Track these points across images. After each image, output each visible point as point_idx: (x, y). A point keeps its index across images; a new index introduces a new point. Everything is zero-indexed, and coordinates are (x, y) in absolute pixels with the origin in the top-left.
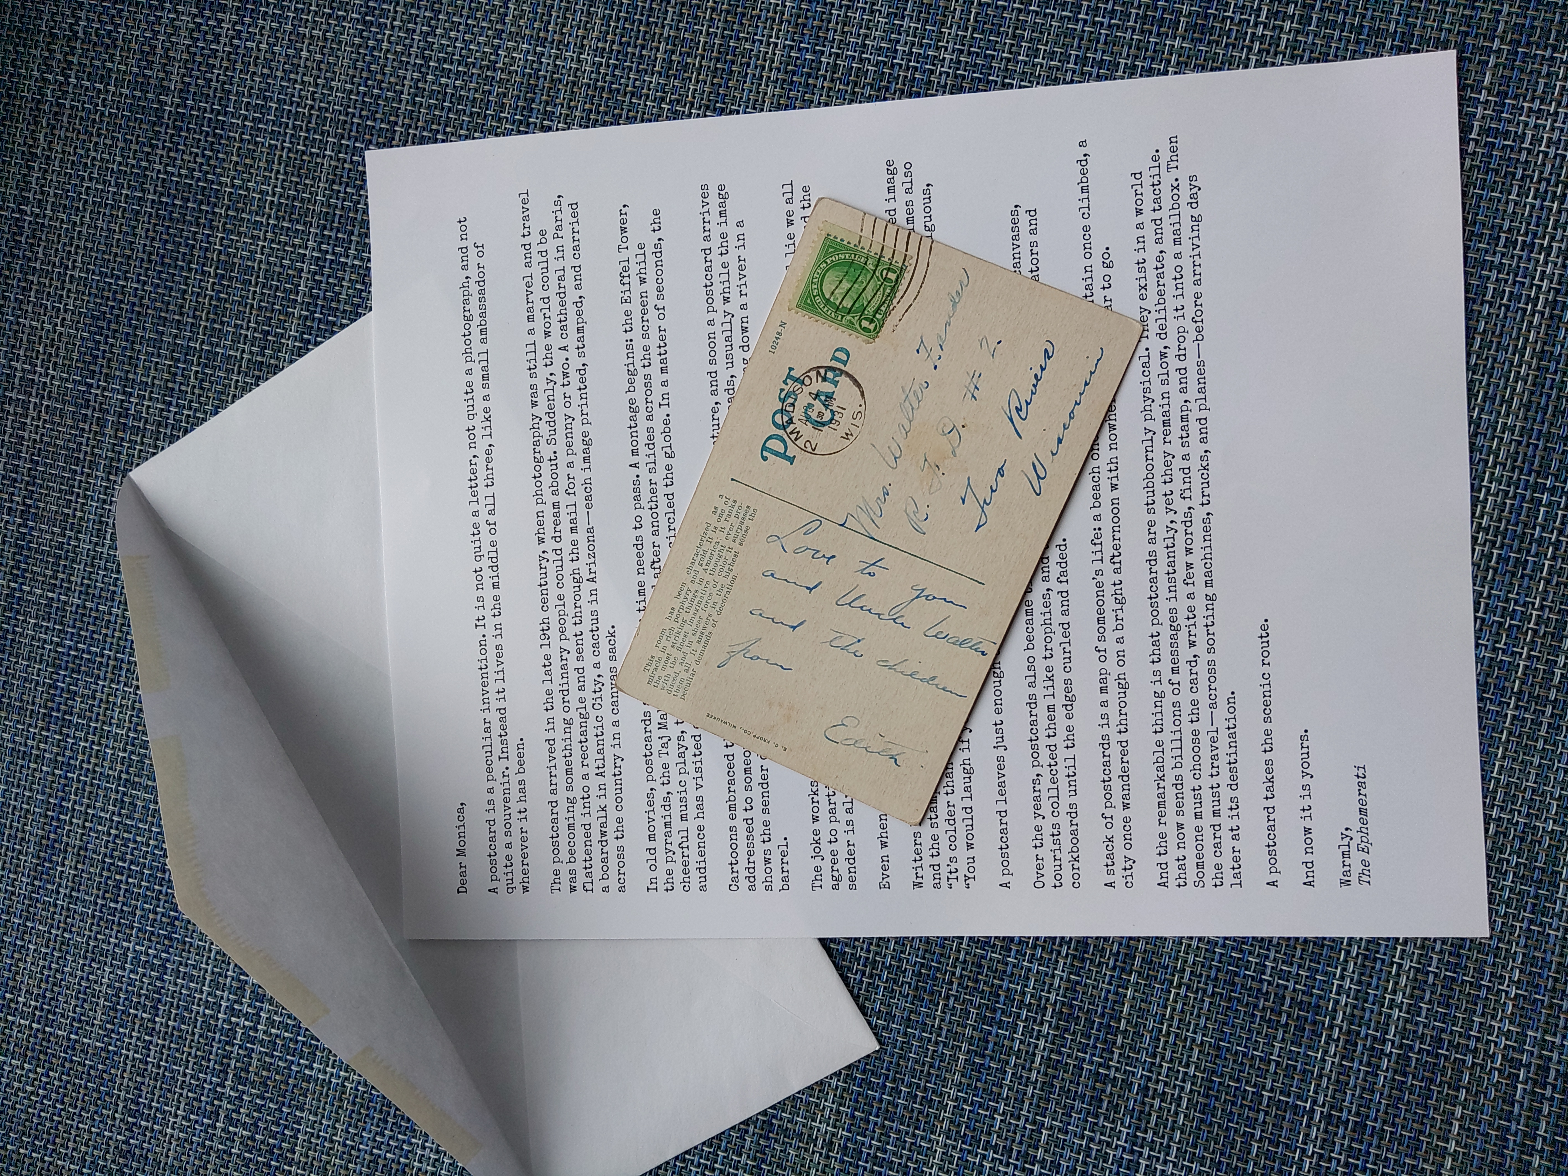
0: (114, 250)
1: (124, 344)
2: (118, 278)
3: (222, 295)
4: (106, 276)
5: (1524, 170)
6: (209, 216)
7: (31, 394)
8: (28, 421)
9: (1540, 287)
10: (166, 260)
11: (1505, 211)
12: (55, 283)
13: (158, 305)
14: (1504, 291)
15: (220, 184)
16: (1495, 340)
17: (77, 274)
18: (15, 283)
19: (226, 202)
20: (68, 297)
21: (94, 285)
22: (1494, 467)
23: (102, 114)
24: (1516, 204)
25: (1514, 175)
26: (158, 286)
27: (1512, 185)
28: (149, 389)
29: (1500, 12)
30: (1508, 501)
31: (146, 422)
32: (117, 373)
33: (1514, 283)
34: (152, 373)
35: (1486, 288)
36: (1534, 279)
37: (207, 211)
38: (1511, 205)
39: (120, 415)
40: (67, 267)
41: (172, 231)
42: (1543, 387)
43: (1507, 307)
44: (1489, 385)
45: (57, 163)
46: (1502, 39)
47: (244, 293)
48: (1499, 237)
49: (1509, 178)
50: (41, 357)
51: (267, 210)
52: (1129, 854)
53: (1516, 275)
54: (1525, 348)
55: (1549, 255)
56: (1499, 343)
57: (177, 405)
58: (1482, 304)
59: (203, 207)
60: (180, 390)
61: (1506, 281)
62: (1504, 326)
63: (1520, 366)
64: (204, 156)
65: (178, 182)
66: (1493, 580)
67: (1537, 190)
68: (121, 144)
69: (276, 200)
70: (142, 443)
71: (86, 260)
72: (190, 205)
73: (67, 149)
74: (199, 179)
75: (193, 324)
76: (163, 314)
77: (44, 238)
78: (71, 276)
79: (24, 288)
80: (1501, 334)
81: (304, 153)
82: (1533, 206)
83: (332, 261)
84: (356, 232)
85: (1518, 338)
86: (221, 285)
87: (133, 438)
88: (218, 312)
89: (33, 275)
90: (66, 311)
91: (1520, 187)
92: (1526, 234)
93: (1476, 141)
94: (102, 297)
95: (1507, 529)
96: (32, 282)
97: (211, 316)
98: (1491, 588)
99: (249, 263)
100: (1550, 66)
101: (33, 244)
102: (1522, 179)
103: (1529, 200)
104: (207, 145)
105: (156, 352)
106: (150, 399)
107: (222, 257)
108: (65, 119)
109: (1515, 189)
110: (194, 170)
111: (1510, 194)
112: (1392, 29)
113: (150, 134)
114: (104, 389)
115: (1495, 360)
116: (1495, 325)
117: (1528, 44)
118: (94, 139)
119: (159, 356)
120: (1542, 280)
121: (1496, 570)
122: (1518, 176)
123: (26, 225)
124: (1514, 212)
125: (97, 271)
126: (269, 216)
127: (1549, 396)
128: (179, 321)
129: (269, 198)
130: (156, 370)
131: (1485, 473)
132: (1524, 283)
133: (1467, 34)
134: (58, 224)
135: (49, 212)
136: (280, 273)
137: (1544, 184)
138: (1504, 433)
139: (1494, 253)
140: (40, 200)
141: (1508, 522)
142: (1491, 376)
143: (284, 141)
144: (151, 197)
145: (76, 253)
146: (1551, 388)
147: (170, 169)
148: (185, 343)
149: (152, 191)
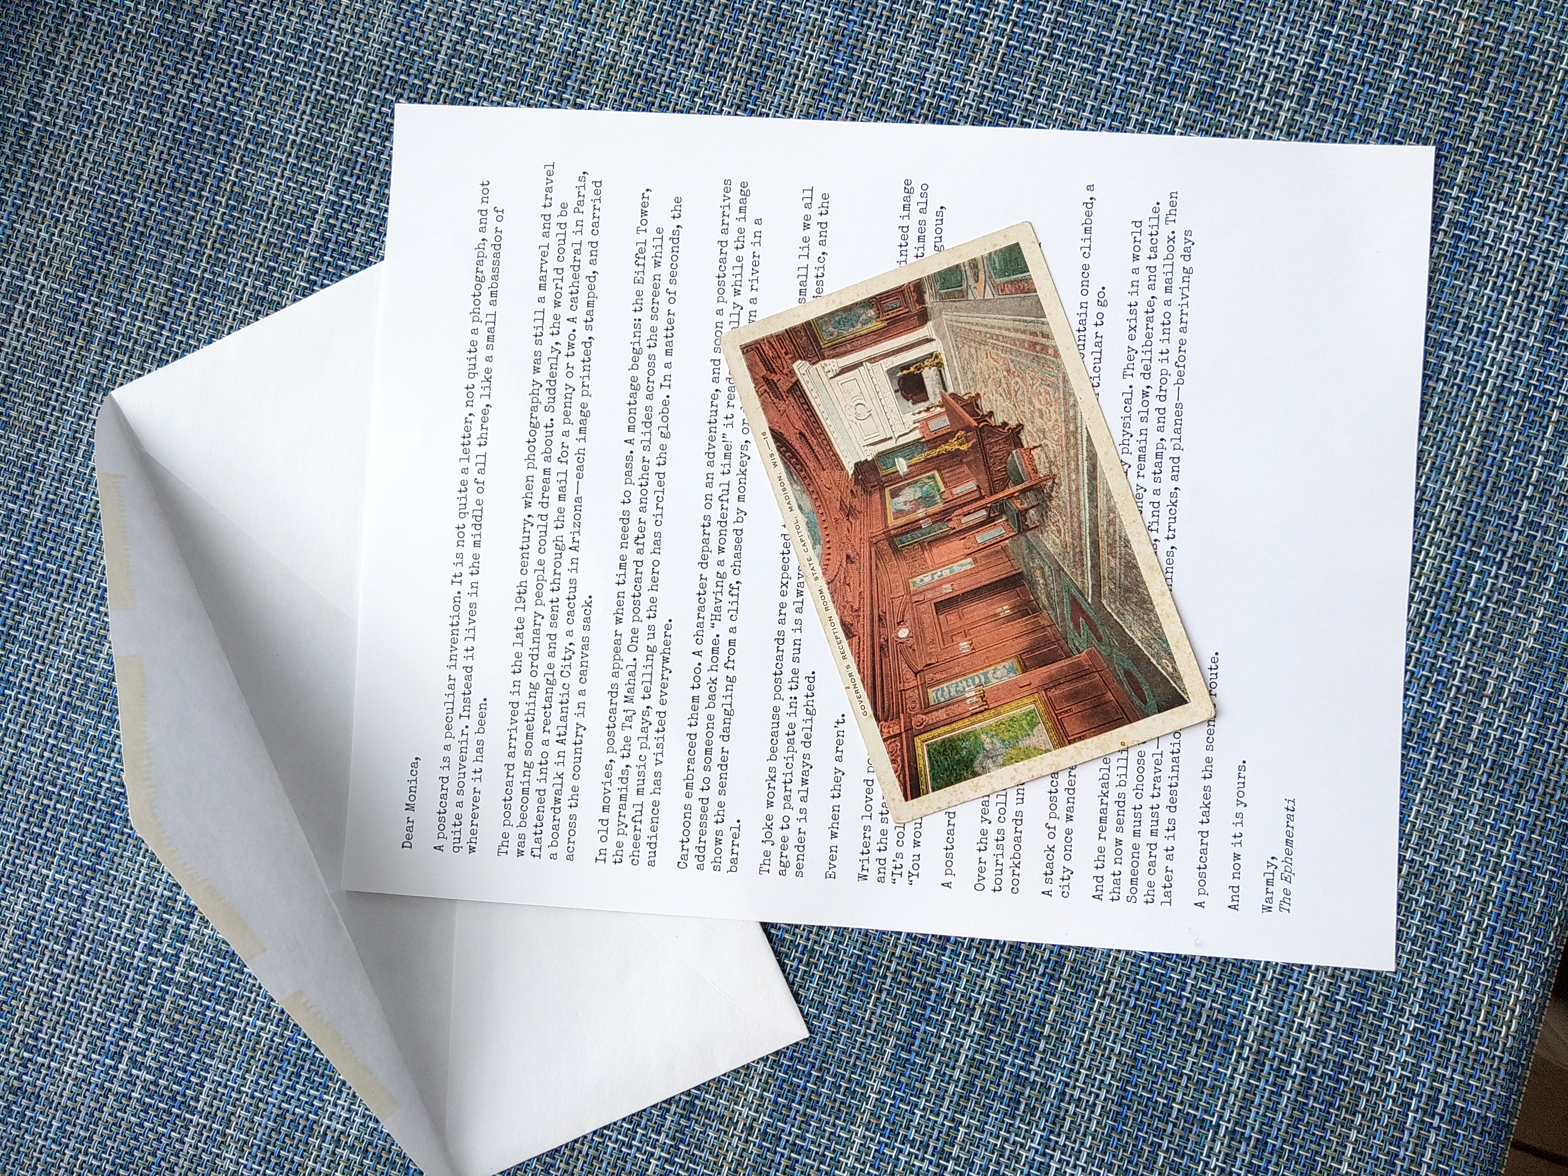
0: (124, 167)
1: (122, 262)
2: (125, 196)
3: (231, 226)
4: (113, 192)
5: (1485, 263)
6: (228, 147)
7: (17, 301)
8: (11, 328)
9: (1490, 372)
10: (178, 185)
11: (1465, 299)
12: (57, 192)
13: (163, 227)
14: (1458, 372)
15: (243, 116)
16: (1446, 415)
17: (82, 186)
18: (15, 188)
19: (247, 135)
20: (70, 208)
21: (99, 200)
22: (1435, 532)
23: (129, 32)
24: (1475, 294)
25: (1476, 267)
26: (165, 209)
27: (1473, 276)
28: (142, 310)
29: (1476, 119)
30: (1445, 565)
31: (136, 342)
32: (112, 290)
33: (1467, 366)
34: (148, 294)
35: (1442, 367)
36: (1485, 363)
37: (226, 142)
38: (1471, 294)
39: (109, 333)
40: (72, 178)
41: (186, 156)
42: (1485, 463)
43: (1460, 387)
44: (1436, 456)
45: (75, 74)
46: (1476, 143)
47: (254, 227)
48: (1457, 322)
49: (1472, 269)
50: (33, 265)
51: (288, 148)
52: (1068, 865)
53: (1470, 358)
54: (1472, 426)
55: (1500, 344)
56: (1449, 419)
57: (170, 330)
58: (1437, 381)
59: (223, 137)
60: (175, 315)
61: (1461, 363)
62: (1454, 404)
63: (1466, 442)
64: (229, 87)
65: (199, 109)
66: (1425, 637)
67: (1495, 283)
68: (145, 64)
69: (298, 139)
70: (129, 364)
71: (94, 173)
72: (209, 133)
73: (87, 61)
74: (222, 109)
75: (197, 251)
76: (166, 237)
77: (51, 146)
78: (76, 188)
79: (24, 193)
80: (1452, 411)
81: (332, 97)
82: (1490, 298)
83: (349, 206)
84: (376, 182)
85: (1466, 416)
86: (232, 216)
87: (120, 357)
88: (224, 241)
89: (35, 182)
90: (65, 222)
91: (1480, 279)
92: (1482, 322)
93: (1446, 232)
94: (106, 213)
95: (1441, 591)
96: (33, 189)
97: (217, 245)
98: (1423, 644)
99: (263, 198)
100: (1515, 173)
101: (38, 151)
102: (1483, 271)
103: (1487, 291)
104: (234, 77)
105: (155, 273)
106: (143, 320)
107: (236, 189)
108: (89, 31)
109: (1476, 280)
110: (218, 99)
111: (1470, 284)
112: (1380, 120)
113: (176, 58)
114: (96, 304)
115: (1444, 433)
116: (1447, 402)
117: (1498, 151)
118: (118, 55)
119: (157, 278)
120: (1492, 366)
121: (1428, 628)
122: (1480, 269)
123: (34, 131)
124: (1473, 301)
125: (104, 187)
126: (290, 155)
127: (1489, 472)
128: (183, 247)
129: (291, 137)
130: (153, 292)
131: (1426, 536)
132: (1475, 367)
133: (1445, 134)
134: (68, 135)
135: (60, 122)
136: (294, 212)
137: (1501, 278)
138: (1446, 501)
139: (1452, 336)
140: (52, 109)
141: (1443, 584)
142: (1439, 448)
143: (314, 83)
144: (169, 120)
145: (84, 166)
146: (1492, 466)
147: (192, 95)
148: (186, 269)
149: (171, 114)
